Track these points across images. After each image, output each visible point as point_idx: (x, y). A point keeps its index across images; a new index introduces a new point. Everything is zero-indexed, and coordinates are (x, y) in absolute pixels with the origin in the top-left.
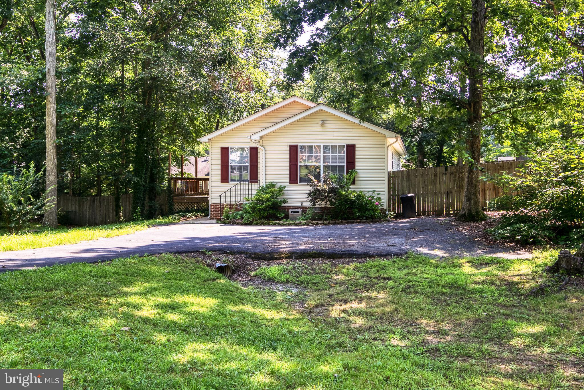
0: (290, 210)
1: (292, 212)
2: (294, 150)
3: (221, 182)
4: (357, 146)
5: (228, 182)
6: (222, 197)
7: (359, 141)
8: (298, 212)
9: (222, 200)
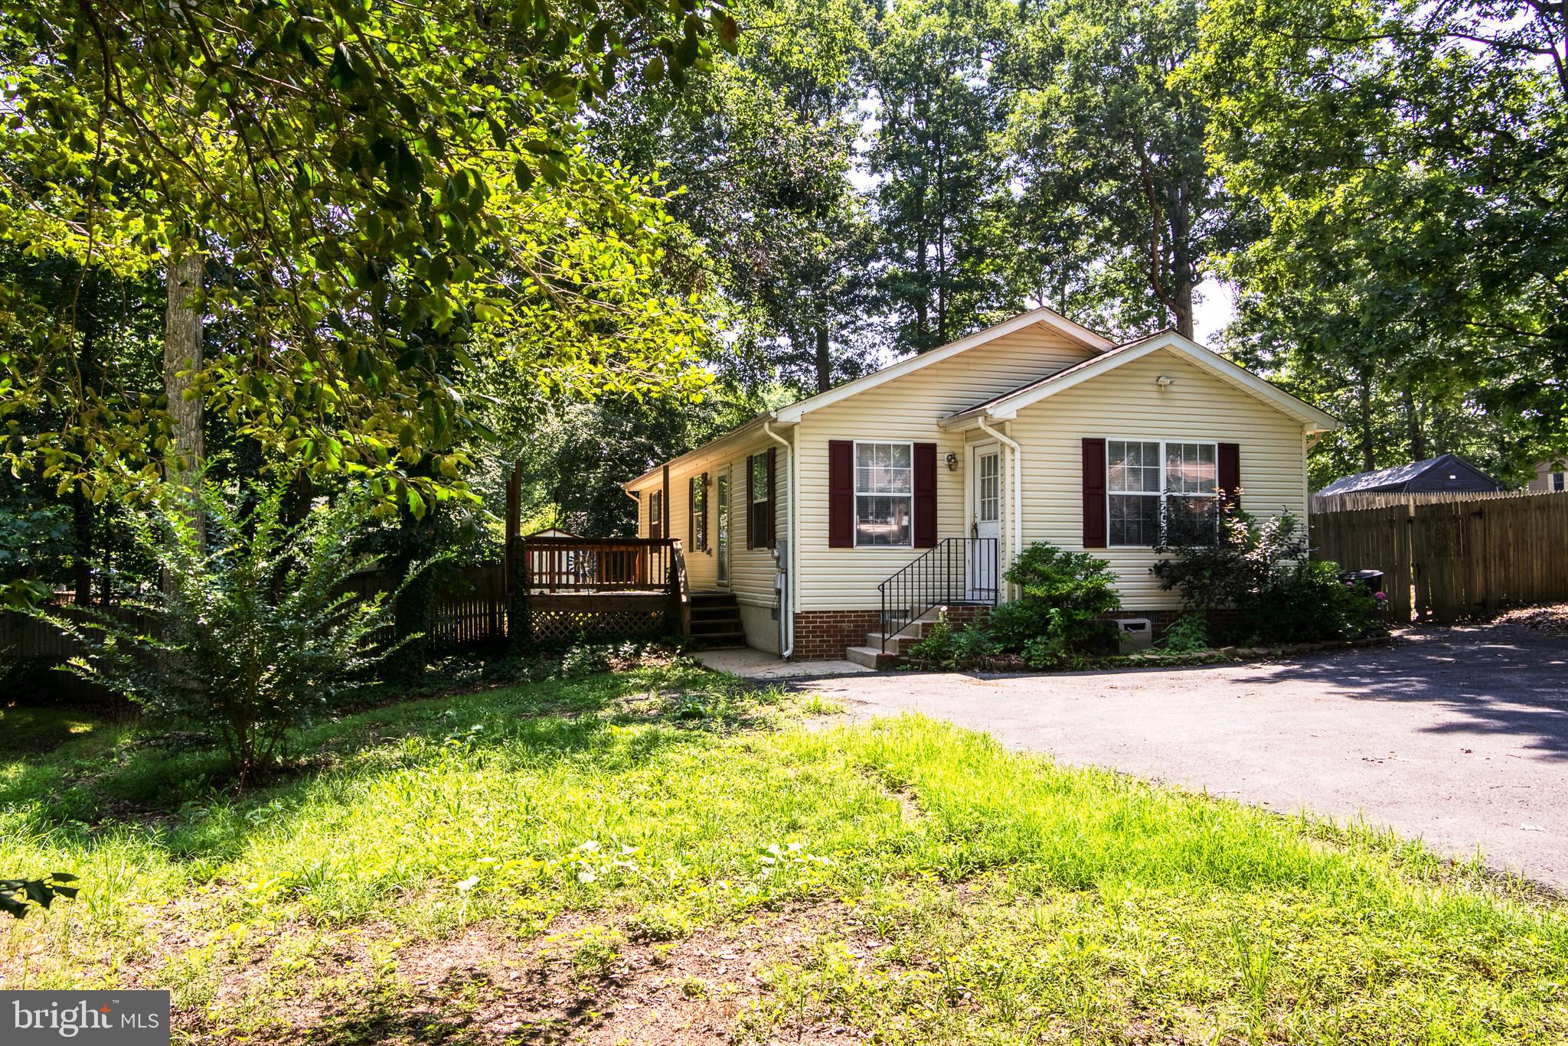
0: (1122, 622)
1: (1126, 626)
2: (1094, 452)
3: (832, 545)
4: (1241, 449)
5: (851, 546)
6: (887, 592)
7: (1245, 435)
8: (1142, 626)
9: (887, 599)
